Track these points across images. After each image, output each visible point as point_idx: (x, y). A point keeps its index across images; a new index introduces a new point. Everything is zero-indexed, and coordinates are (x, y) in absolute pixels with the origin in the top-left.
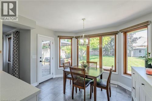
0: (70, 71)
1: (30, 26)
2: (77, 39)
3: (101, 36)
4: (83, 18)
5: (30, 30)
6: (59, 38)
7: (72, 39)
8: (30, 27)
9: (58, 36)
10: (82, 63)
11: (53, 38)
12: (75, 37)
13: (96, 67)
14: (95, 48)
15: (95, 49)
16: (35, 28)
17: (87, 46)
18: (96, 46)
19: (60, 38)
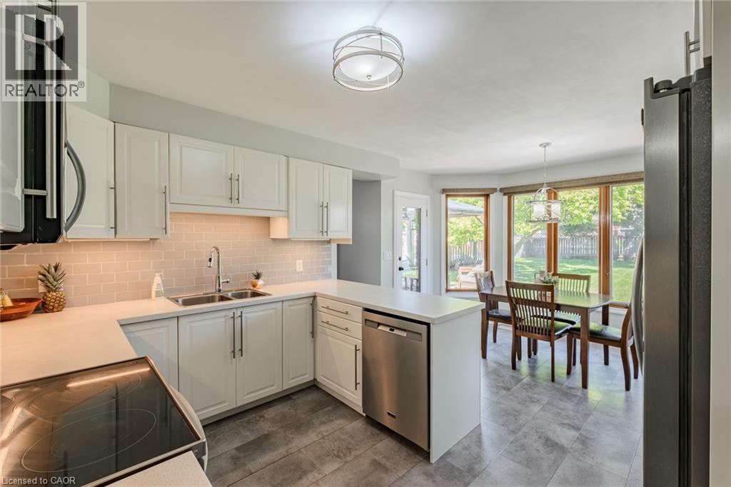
0: (506, 295)
1: (380, 173)
2: (507, 197)
3: (605, 184)
4: (544, 141)
5: (380, 181)
6: (444, 196)
7: (487, 196)
8: (379, 175)
9: (444, 191)
10: (538, 276)
11: (428, 197)
12: (501, 190)
13: (587, 291)
14: (576, 222)
15: (576, 227)
16: (393, 177)
17: (549, 225)
18: (584, 215)
19: (447, 196)
